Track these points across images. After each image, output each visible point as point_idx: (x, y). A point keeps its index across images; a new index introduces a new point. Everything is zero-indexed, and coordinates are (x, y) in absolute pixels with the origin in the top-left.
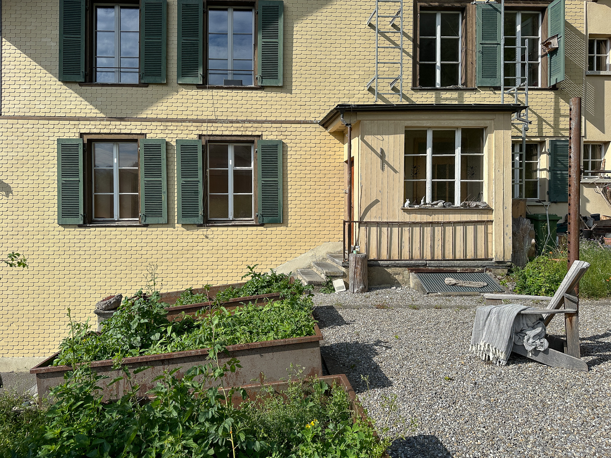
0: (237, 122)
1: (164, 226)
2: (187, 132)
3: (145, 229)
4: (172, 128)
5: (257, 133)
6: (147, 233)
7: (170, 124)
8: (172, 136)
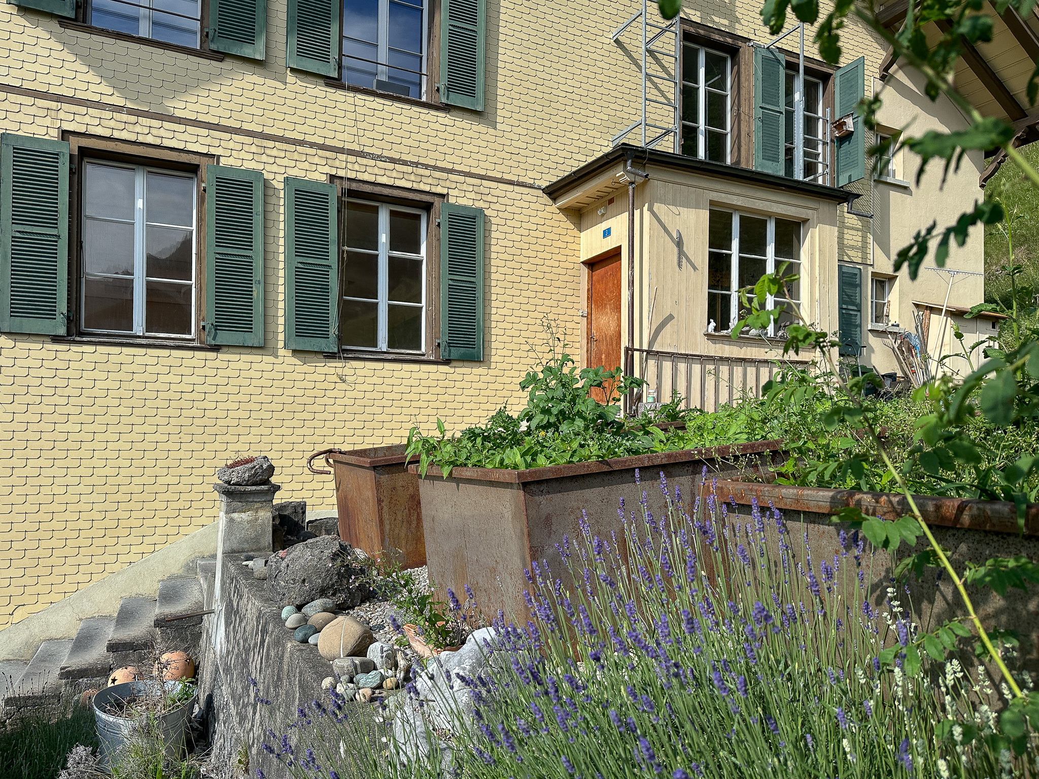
0: (404, 162)
1: (254, 351)
2: (306, 165)
4: (274, 152)
5: (439, 190)
6: (217, 363)
7: (271, 144)
8: (274, 168)
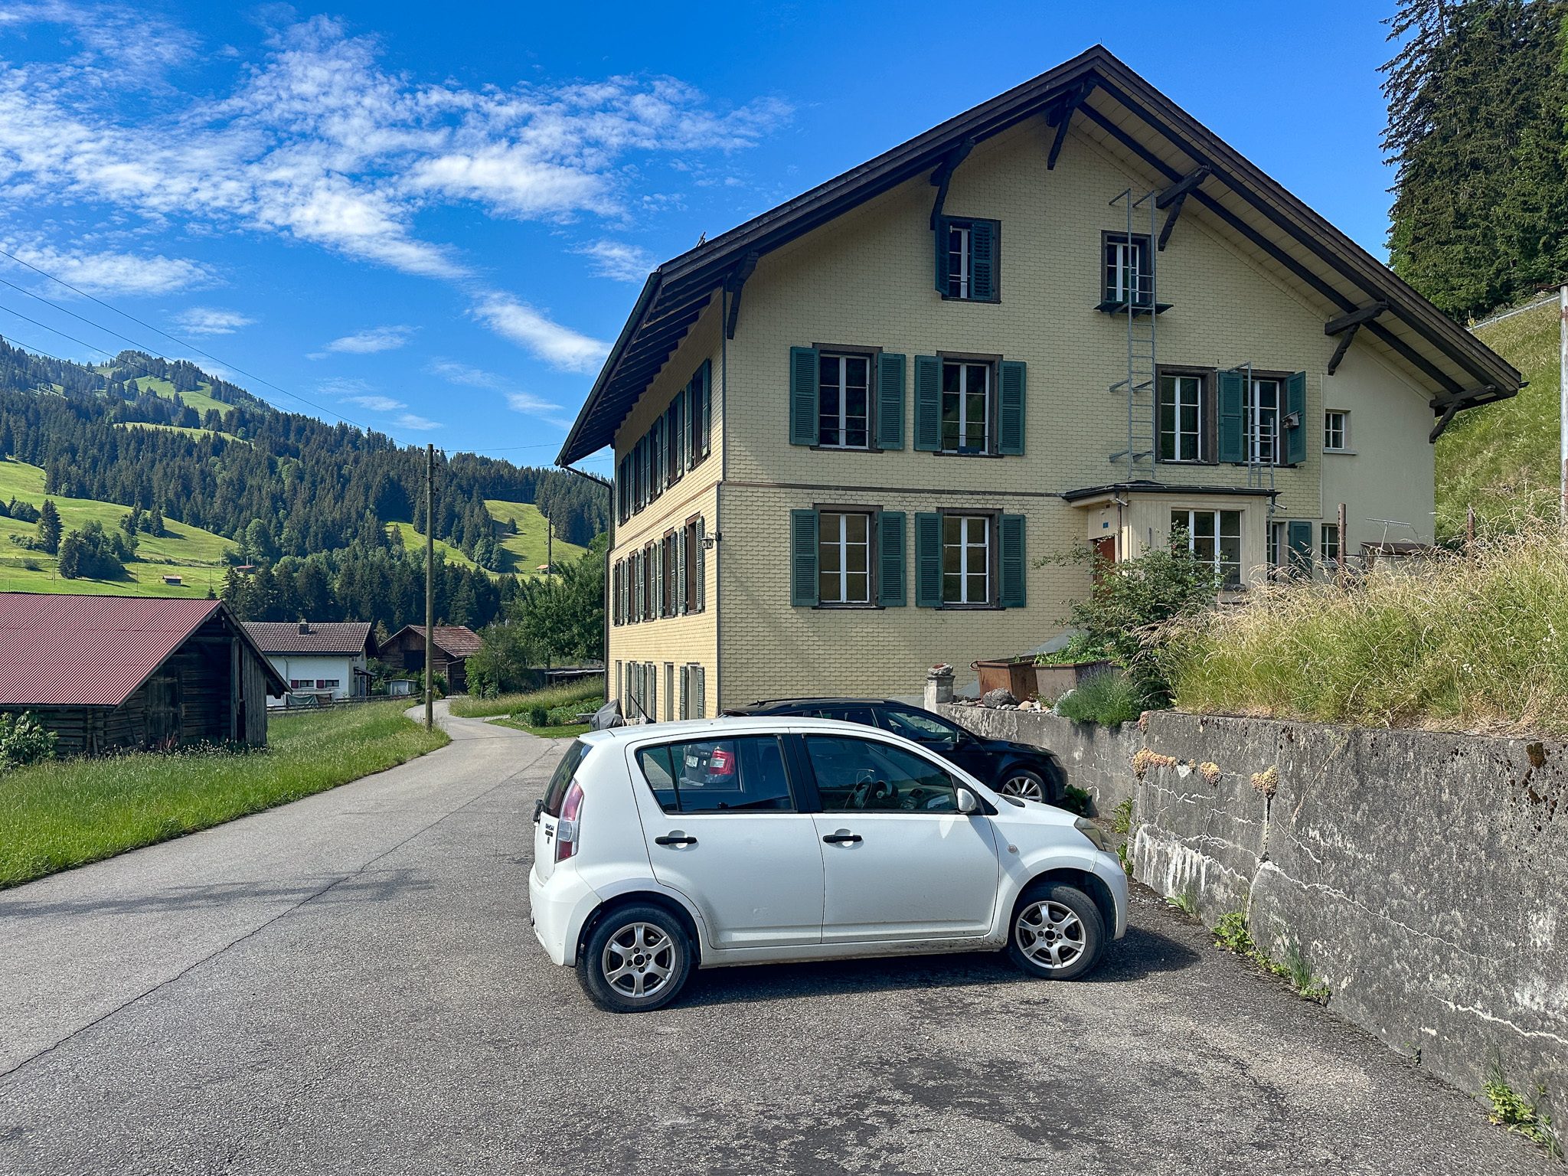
0: (978, 493)
1: (900, 608)
2: (925, 504)
3: (881, 611)
4: (909, 499)
5: (998, 507)
7: (908, 495)
8: (910, 508)
